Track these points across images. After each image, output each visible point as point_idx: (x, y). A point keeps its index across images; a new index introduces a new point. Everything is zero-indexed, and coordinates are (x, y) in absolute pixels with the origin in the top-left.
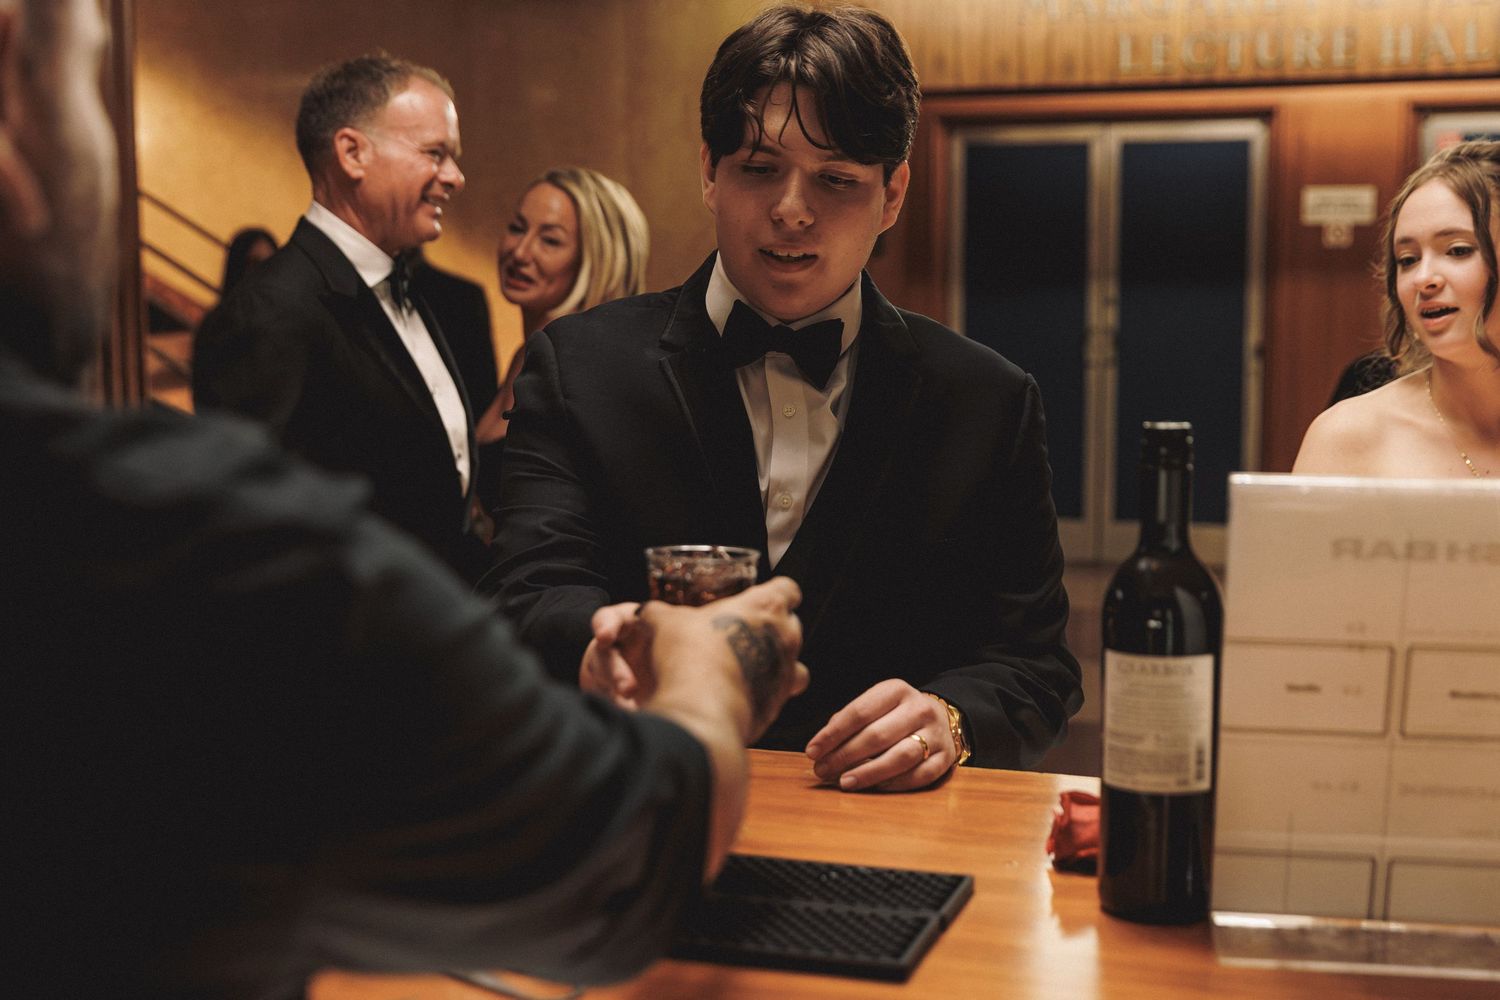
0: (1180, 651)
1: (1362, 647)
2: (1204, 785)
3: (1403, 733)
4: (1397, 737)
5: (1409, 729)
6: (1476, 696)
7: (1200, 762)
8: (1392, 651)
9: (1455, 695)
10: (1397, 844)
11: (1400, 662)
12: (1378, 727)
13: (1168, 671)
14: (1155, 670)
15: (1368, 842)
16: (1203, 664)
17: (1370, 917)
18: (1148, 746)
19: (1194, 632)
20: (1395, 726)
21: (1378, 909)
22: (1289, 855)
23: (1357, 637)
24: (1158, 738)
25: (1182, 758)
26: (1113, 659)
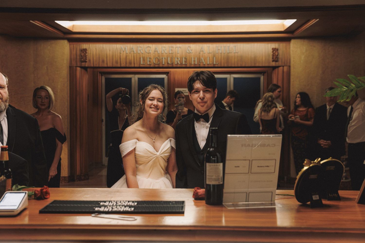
0: (218, 162)
1: (245, 160)
2: (222, 183)
3: (251, 173)
4: (250, 173)
5: (252, 172)
6: (261, 167)
7: (221, 179)
8: (250, 160)
9: (258, 167)
10: (250, 190)
11: (251, 162)
12: (248, 172)
13: (217, 165)
14: (215, 165)
15: (245, 190)
16: (221, 164)
17: (246, 202)
18: (214, 177)
19: (220, 159)
20: (250, 172)
21: (247, 200)
22: (234, 193)
23: (244, 159)
24: (215, 176)
25: (219, 179)
26: (207, 164)
